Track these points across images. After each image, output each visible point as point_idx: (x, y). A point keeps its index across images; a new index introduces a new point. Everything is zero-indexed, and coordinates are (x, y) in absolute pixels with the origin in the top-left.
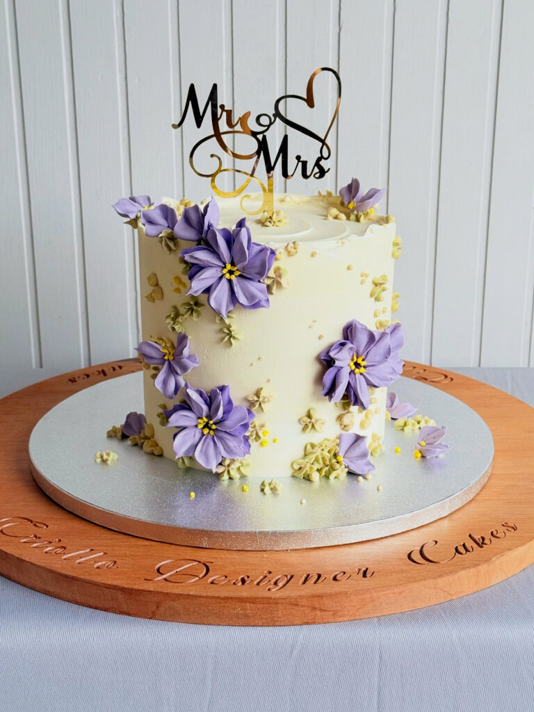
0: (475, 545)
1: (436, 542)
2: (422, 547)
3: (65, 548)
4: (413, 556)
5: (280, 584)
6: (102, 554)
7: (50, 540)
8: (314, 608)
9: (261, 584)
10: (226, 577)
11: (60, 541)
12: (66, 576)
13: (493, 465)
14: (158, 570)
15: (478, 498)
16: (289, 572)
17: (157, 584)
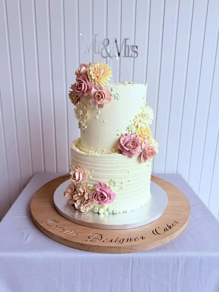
0: (169, 228)
1: (159, 227)
2: (156, 229)
3: (64, 230)
4: (154, 232)
5: (121, 242)
6: (74, 232)
7: (60, 227)
8: (130, 249)
9: (116, 242)
10: (107, 239)
11: (63, 227)
12: (65, 239)
14: (89, 237)
16: (123, 237)
17: (88, 243)
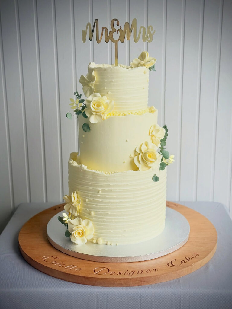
0: (187, 260)
1: (176, 260)
2: (172, 262)
3: (65, 265)
4: (169, 264)
5: (131, 274)
6: (76, 266)
7: (60, 262)
8: (141, 281)
9: (125, 274)
10: (115, 272)
11: (63, 263)
12: (67, 274)
13: (190, 235)
14: (94, 271)
15: (185, 245)
16: (133, 270)
17: (94, 275)
